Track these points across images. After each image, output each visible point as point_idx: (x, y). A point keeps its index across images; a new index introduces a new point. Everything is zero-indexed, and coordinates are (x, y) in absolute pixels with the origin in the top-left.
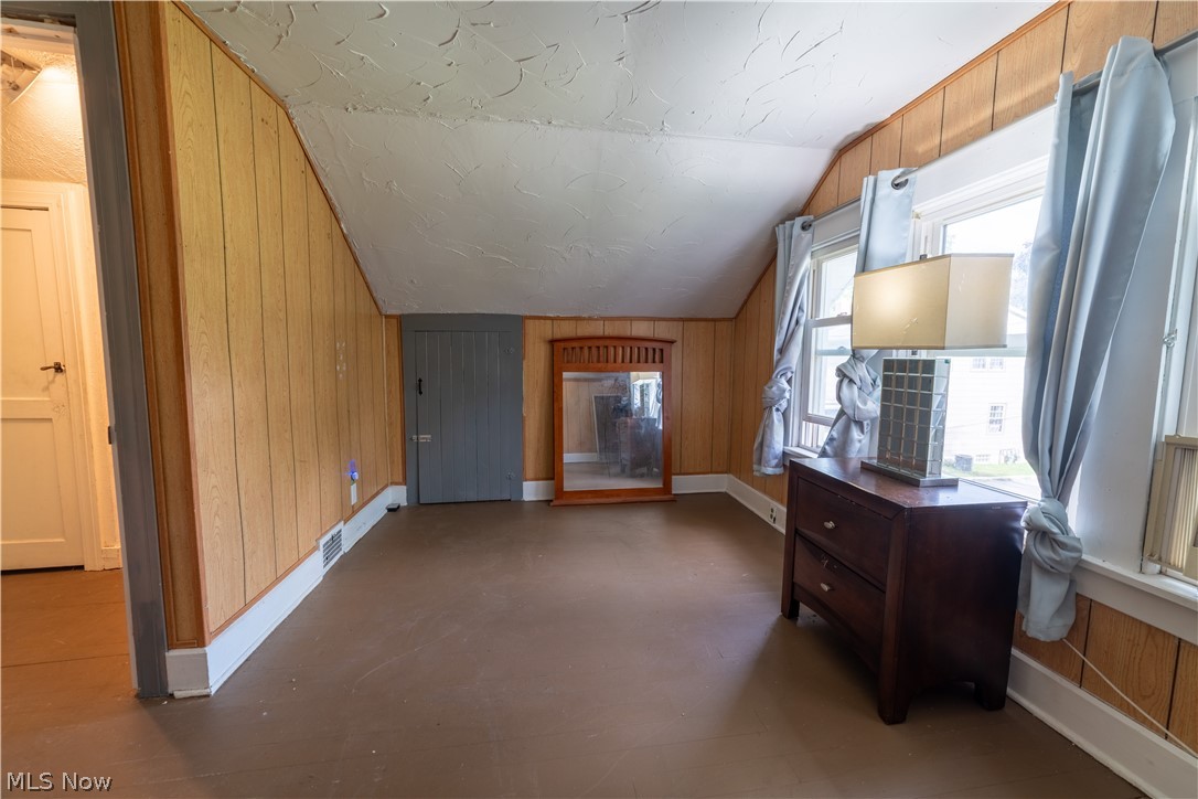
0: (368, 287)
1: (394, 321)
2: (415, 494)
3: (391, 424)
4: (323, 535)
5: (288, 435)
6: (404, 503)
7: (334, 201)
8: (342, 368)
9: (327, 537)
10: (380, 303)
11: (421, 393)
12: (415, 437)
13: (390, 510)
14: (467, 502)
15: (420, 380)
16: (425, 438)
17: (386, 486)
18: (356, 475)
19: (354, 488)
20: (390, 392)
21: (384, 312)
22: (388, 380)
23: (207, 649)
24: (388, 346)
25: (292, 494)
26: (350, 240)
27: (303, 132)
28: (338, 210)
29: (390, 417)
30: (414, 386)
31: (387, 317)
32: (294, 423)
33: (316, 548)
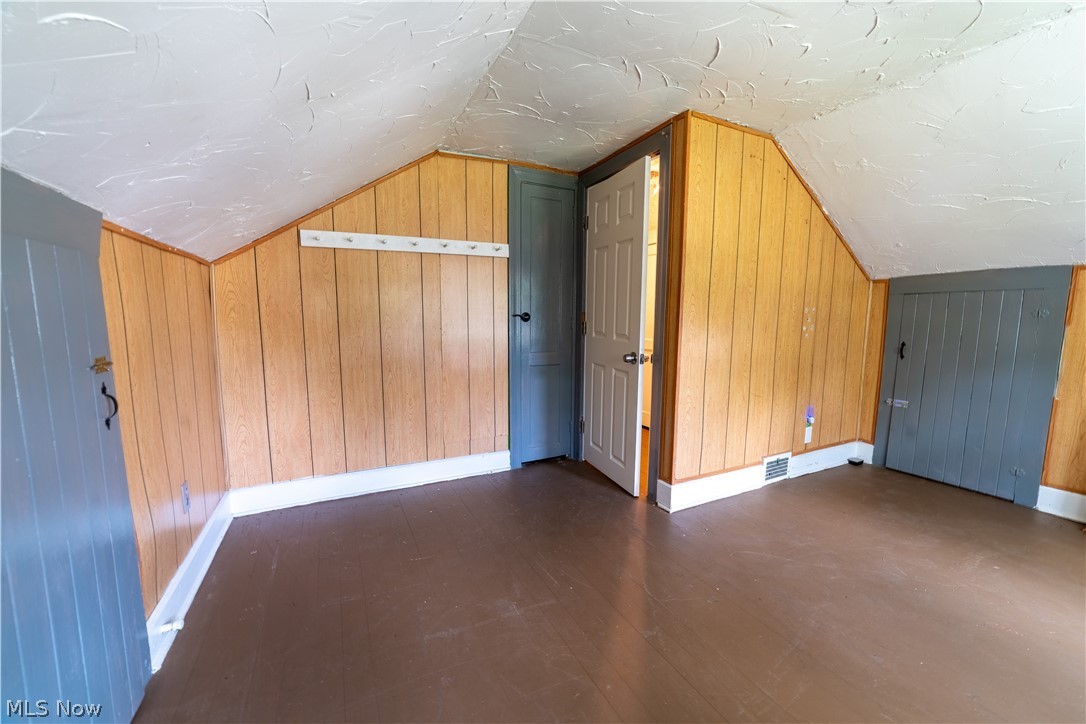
0: (853, 256)
1: (883, 286)
2: (882, 456)
3: (866, 384)
4: (768, 456)
5: (747, 375)
6: (869, 460)
7: (815, 191)
8: (809, 328)
9: (774, 459)
10: (867, 269)
11: (902, 357)
12: (889, 401)
13: (851, 462)
14: (943, 483)
15: (903, 344)
16: (899, 403)
17: (853, 440)
18: (812, 420)
19: (809, 431)
20: (869, 354)
21: (872, 278)
22: (869, 342)
23: (673, 487)
24: (873, 309)
25: (744, 416)
26: (832, 219)
27: (786, 148)
28: (819, 197)
29: (866, 376)
30: (896, 349)
31: (875, 282)
32: (754, 368)
33: (761, 463)
